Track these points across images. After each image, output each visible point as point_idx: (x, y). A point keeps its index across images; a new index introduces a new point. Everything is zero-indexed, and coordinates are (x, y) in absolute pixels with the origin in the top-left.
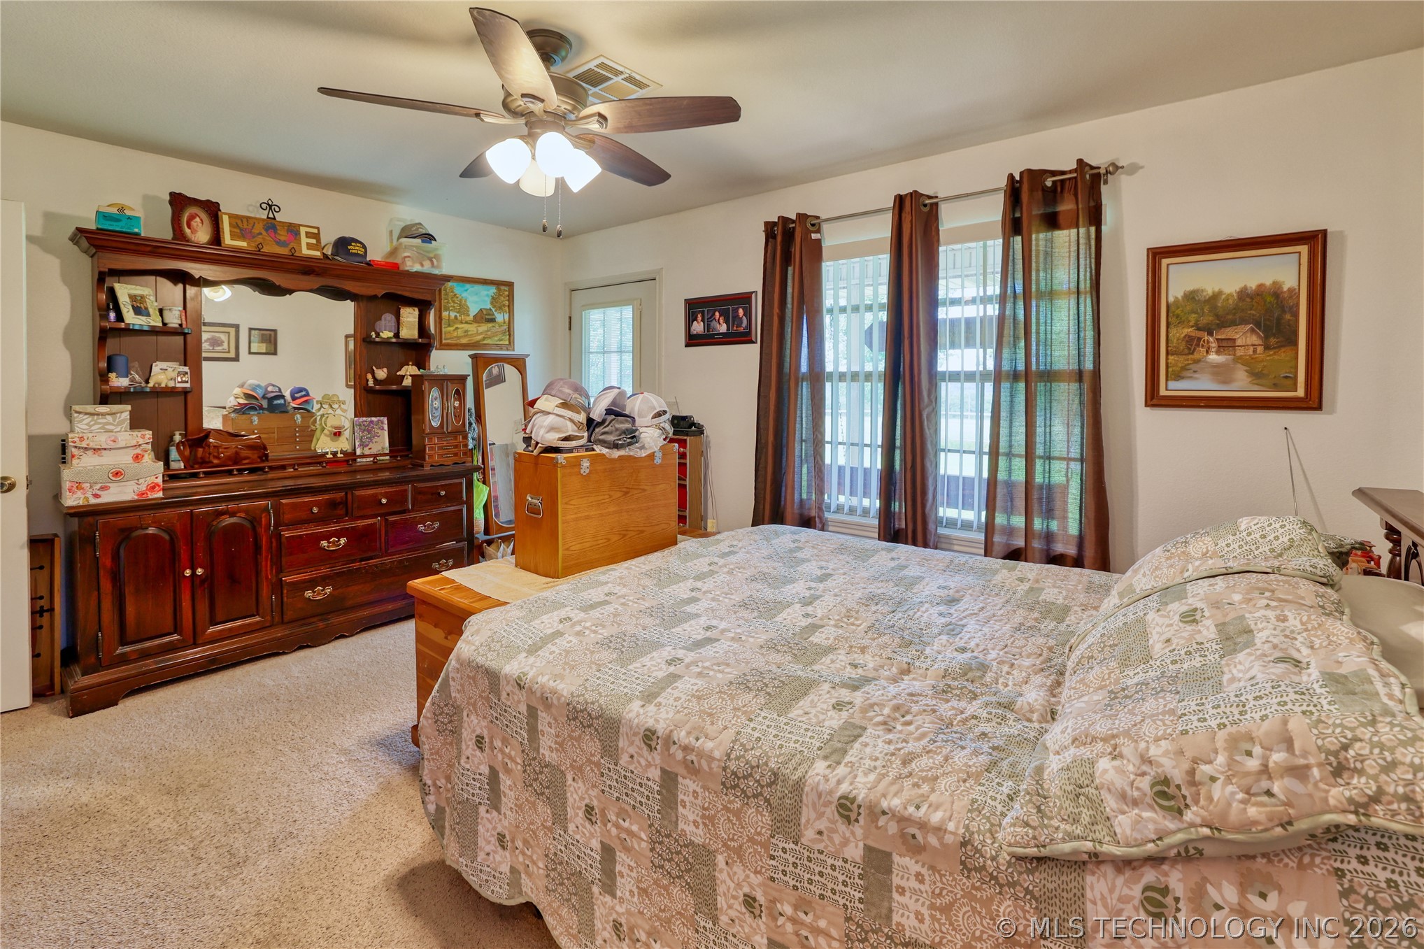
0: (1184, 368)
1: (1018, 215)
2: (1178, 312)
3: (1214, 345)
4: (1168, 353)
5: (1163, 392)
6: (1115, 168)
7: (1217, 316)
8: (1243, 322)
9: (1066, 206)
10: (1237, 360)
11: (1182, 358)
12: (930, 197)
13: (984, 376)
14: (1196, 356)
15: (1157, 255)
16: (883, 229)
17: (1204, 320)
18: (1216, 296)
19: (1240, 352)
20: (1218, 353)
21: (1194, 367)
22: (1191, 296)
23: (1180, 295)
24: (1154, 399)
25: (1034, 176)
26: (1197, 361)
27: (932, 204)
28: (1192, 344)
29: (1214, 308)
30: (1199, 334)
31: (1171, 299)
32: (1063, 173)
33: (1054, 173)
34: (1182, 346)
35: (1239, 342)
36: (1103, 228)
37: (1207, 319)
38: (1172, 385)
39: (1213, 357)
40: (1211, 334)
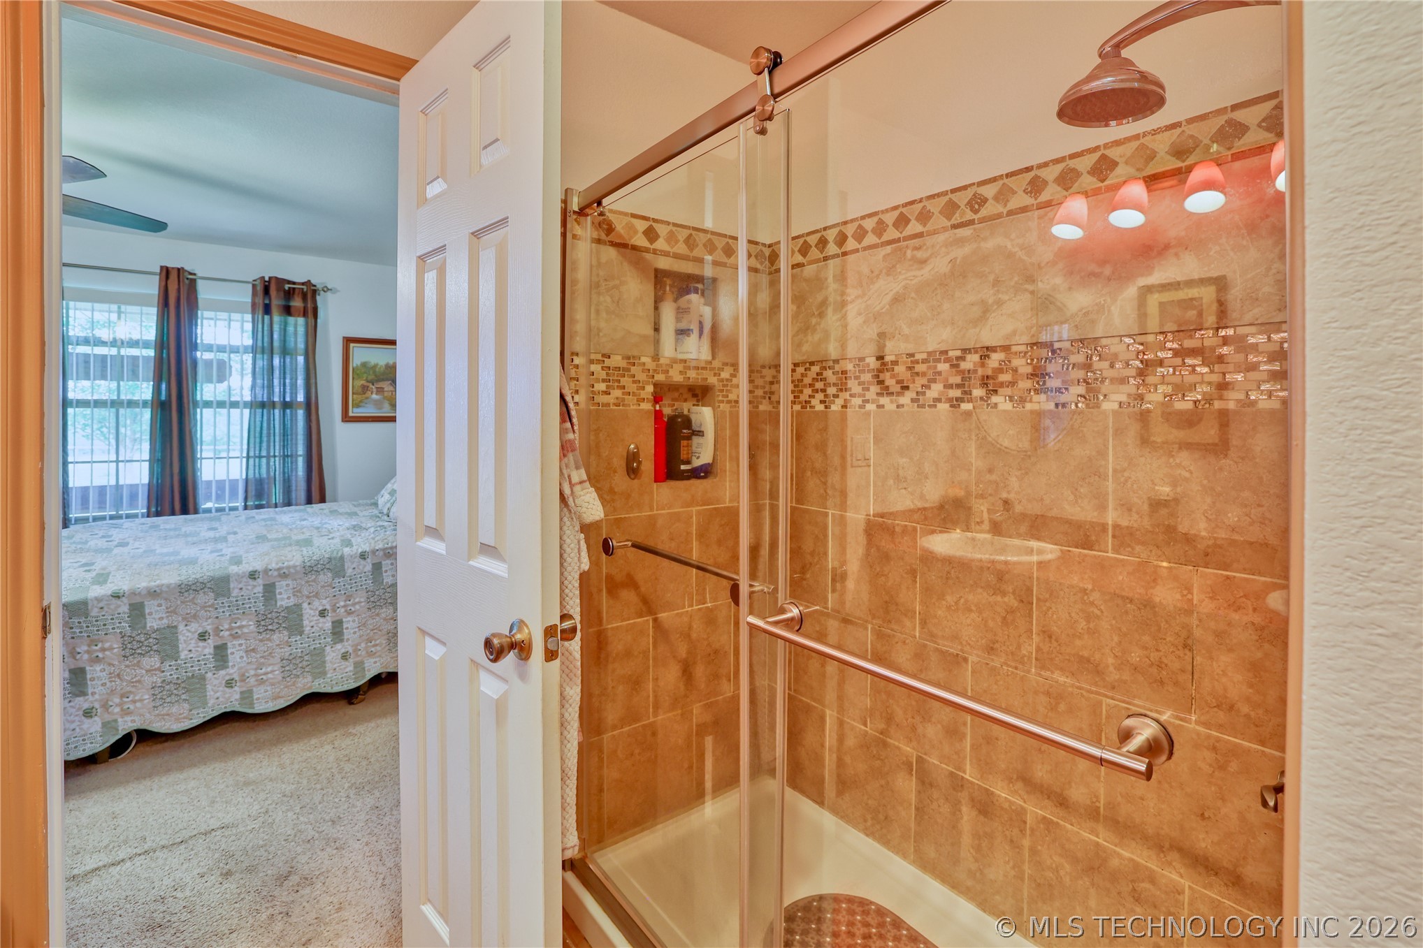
0: (361, 402)
1: (267, 302)
2: (358, 372)
3: (375, 390)
4: (353, 394)
5: (351, 414)
6: (326, 289)
7: (376, 376)
8: (387, 380)
9: (297, 303)
10: (385, 398)
11: (360, 396)
12: (191, 274)
13: (246, 405)
14: (366, 395)
15: (348, 341)
16: (152, 288)
17: (370, 378)
18: (376, 366)
19: (386, 394)
20: (376, 394)
21: (366, 401)
22: (364, 365)
23: (359, 363)
24: (346, 418)
25: (281, 282)
26: (367, 398)
27: (191, 280)
28: (365, 389)
29: (374, 372)
30: (368, 384)
31: (355, 365)
32: (294, 283)
33: (289, 282)
34: (360, 390)
35: (386, 389)
36: (318, 320)
37: (371, 377)
38: (355, 410)
39: (374, 396)
40: (373, 385)
